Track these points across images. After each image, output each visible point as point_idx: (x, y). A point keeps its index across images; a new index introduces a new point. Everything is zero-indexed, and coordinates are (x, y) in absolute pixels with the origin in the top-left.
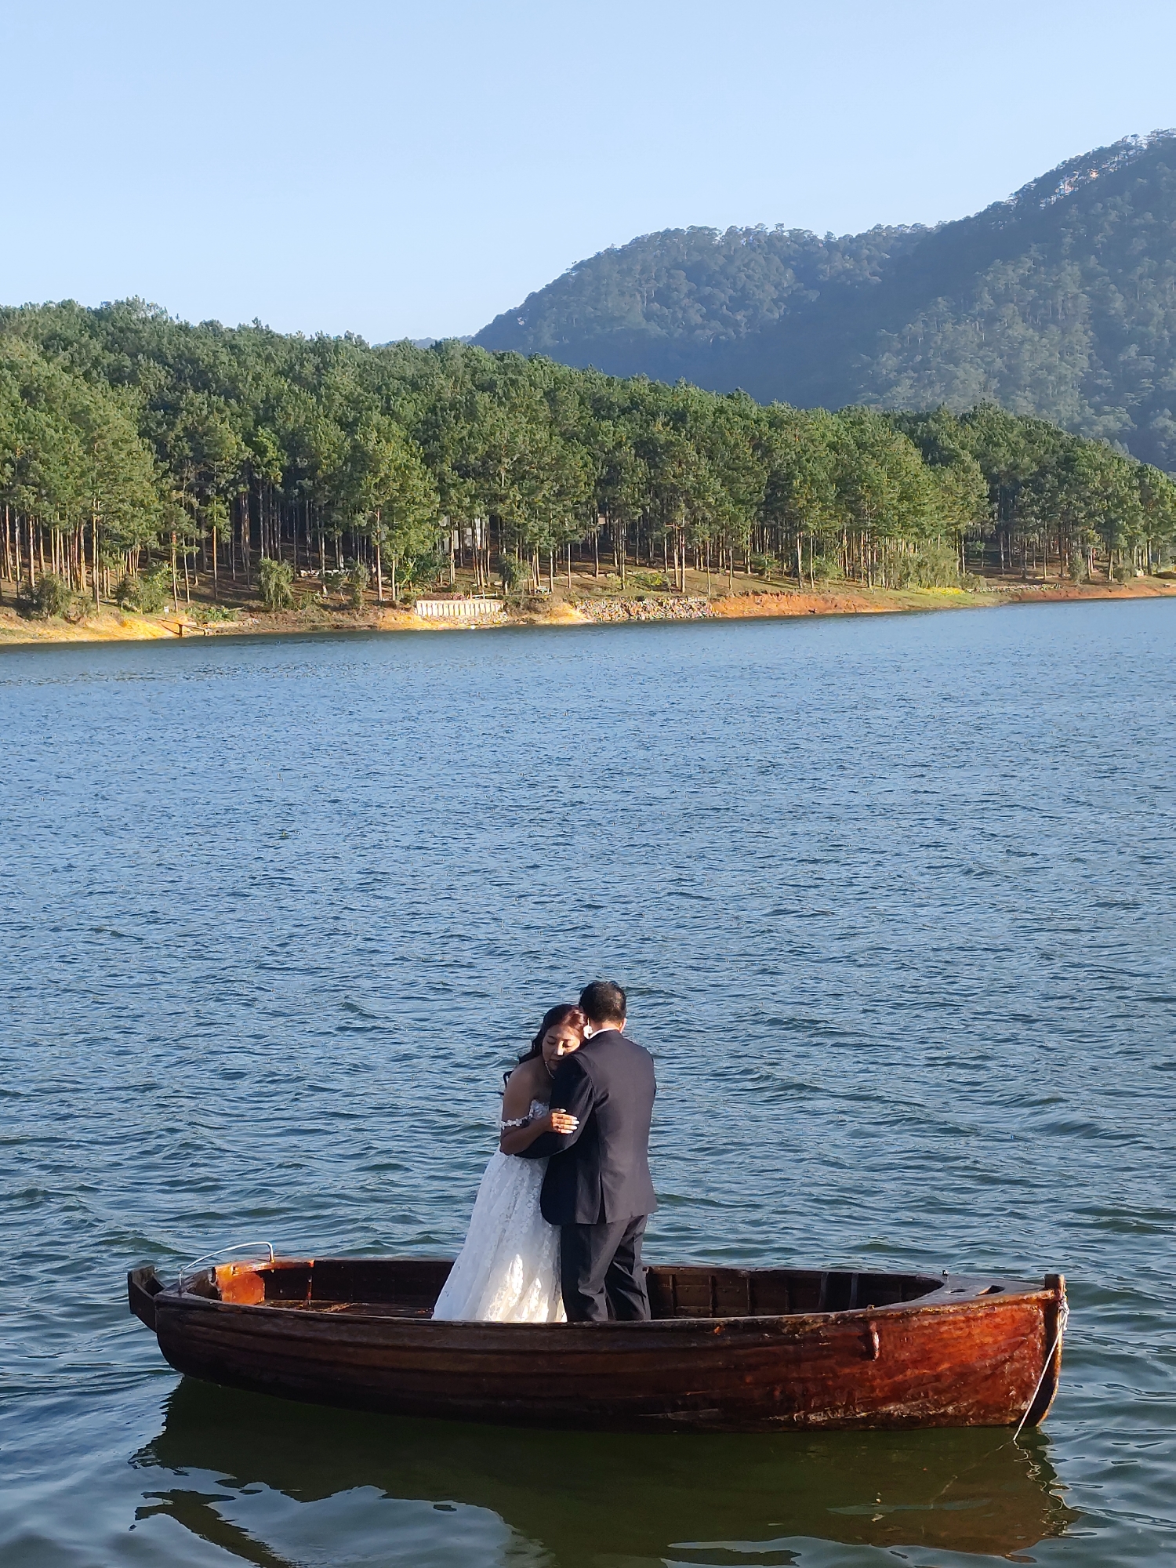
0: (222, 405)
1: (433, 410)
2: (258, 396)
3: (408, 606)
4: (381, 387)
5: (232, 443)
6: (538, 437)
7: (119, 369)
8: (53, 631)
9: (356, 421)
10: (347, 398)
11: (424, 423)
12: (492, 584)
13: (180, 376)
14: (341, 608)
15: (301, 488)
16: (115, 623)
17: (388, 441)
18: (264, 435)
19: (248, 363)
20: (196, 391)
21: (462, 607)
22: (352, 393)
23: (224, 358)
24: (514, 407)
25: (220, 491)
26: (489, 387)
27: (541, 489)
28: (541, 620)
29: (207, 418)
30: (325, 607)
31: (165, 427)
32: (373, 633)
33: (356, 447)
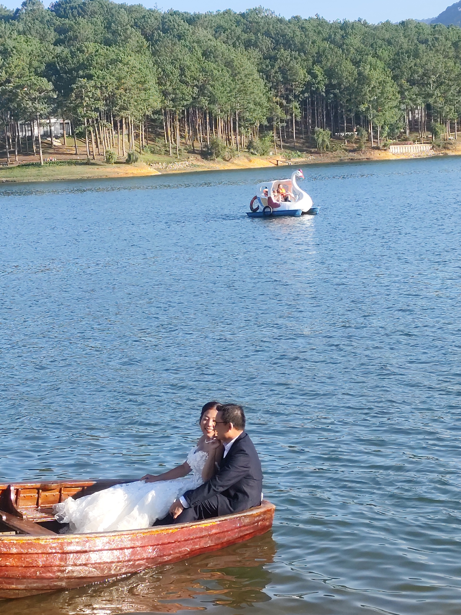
0: (297, 56)
1: (397, 54)
2: (314, 51)
3: (385, 148)
4: (373, 44)
5: (302, 74)
6: (448, 65)
7: (250, 41)
8: (217, 165)
9: (360, 60)
10: (356, 50)
11: (393, 60)
12: (427, 137)
13: (277, 42)
14: (354, 151)
15: (334, 94)
16: (246, 160)
17: (375, 69)
18: (317, 70)
19: (310, 35)
20: (285, 50)
21: (412, 148)
22: (359, 47)
23: (298, 33)
24: (437, 51)
25: (296, 97)
26: (425, 42)
27: (449, 90)
28: (450, 153)
29: (290, 62)
30: (346, 150)
31: (270, 67)
32: (369, 161)
33: (360, 74)
